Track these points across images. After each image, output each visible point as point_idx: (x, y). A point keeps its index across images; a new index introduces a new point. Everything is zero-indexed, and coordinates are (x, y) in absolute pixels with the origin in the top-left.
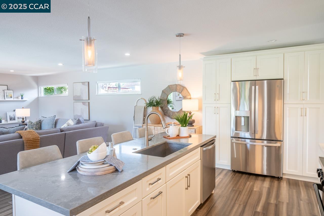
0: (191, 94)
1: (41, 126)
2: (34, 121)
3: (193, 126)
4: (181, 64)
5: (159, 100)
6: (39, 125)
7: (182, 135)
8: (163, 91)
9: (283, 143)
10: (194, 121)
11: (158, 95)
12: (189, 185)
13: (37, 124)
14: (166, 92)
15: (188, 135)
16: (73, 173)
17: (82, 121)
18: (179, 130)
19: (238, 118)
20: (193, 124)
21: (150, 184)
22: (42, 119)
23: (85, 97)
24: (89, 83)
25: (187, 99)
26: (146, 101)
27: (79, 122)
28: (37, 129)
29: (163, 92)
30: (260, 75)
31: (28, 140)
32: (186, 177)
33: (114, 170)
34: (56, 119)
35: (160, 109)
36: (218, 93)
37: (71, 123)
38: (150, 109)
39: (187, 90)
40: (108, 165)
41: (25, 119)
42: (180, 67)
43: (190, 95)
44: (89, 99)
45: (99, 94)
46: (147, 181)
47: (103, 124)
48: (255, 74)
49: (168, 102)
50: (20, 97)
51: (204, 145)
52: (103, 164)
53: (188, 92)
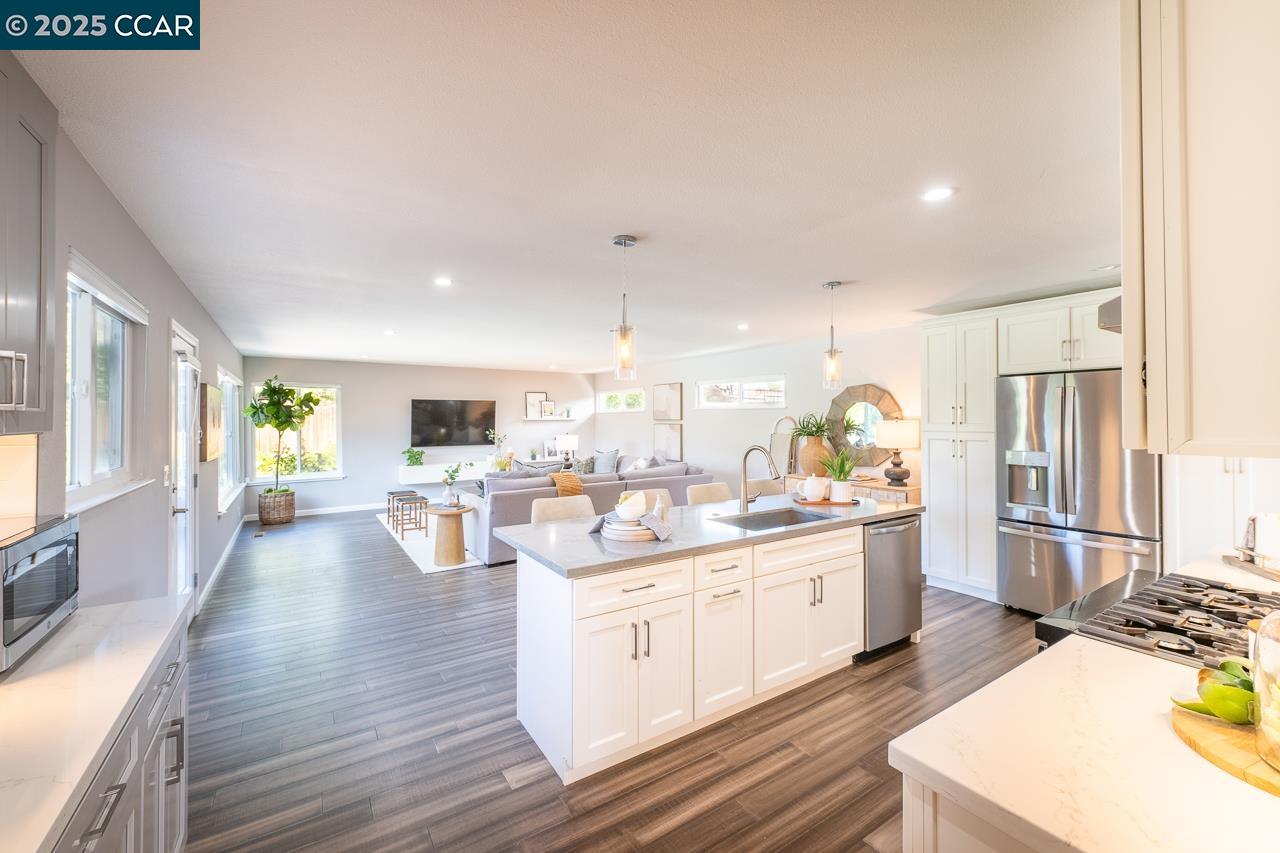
0: (902, 408)
1: (593, 468)
2: (584, 458)
3: (905, 485)
4: (835, 347)
5: (824, 420)
6: (591, 466)
7: (834, 499)
8: (833, 401)
9: (1162, 545)
10: (906, 474)
11: (821, 411)
12: (818, 597)
13: (587, 464)
14: (841, 402)
15: (850, 500)
16: (596, 534)
17: (659, 462)
18: (830, 487)
19: (1016, 470)
20: (905, 481)
21: (713, 571)
22: (595, 455)
23: (676, 415)
24: (681, 384)
25: (892, 419)
26: (795, 423)
27: (654, 463)
28: (586, 473)
29: (837, 404)
30: (1082, 357)
31: (564, 490)
32: (812, 580)
33: (653, 537)
34: (619, 456)
35: (826, 443)
36: (962, 405)
37: (642, 465)
38: (804, 441)
39: (892, 397)
40: (644, 528)
41: (570, 456)
42: (832, 353)
43: (900, 410)
44: (682, 419)
45: (701, 407)
46: (707, 564)
47: (702, 470)
48: (1068, 356)
49: (848, 428)
50: (565, 414)
51: (876, 523)
52: (639, 525)
53: (896, 403)
